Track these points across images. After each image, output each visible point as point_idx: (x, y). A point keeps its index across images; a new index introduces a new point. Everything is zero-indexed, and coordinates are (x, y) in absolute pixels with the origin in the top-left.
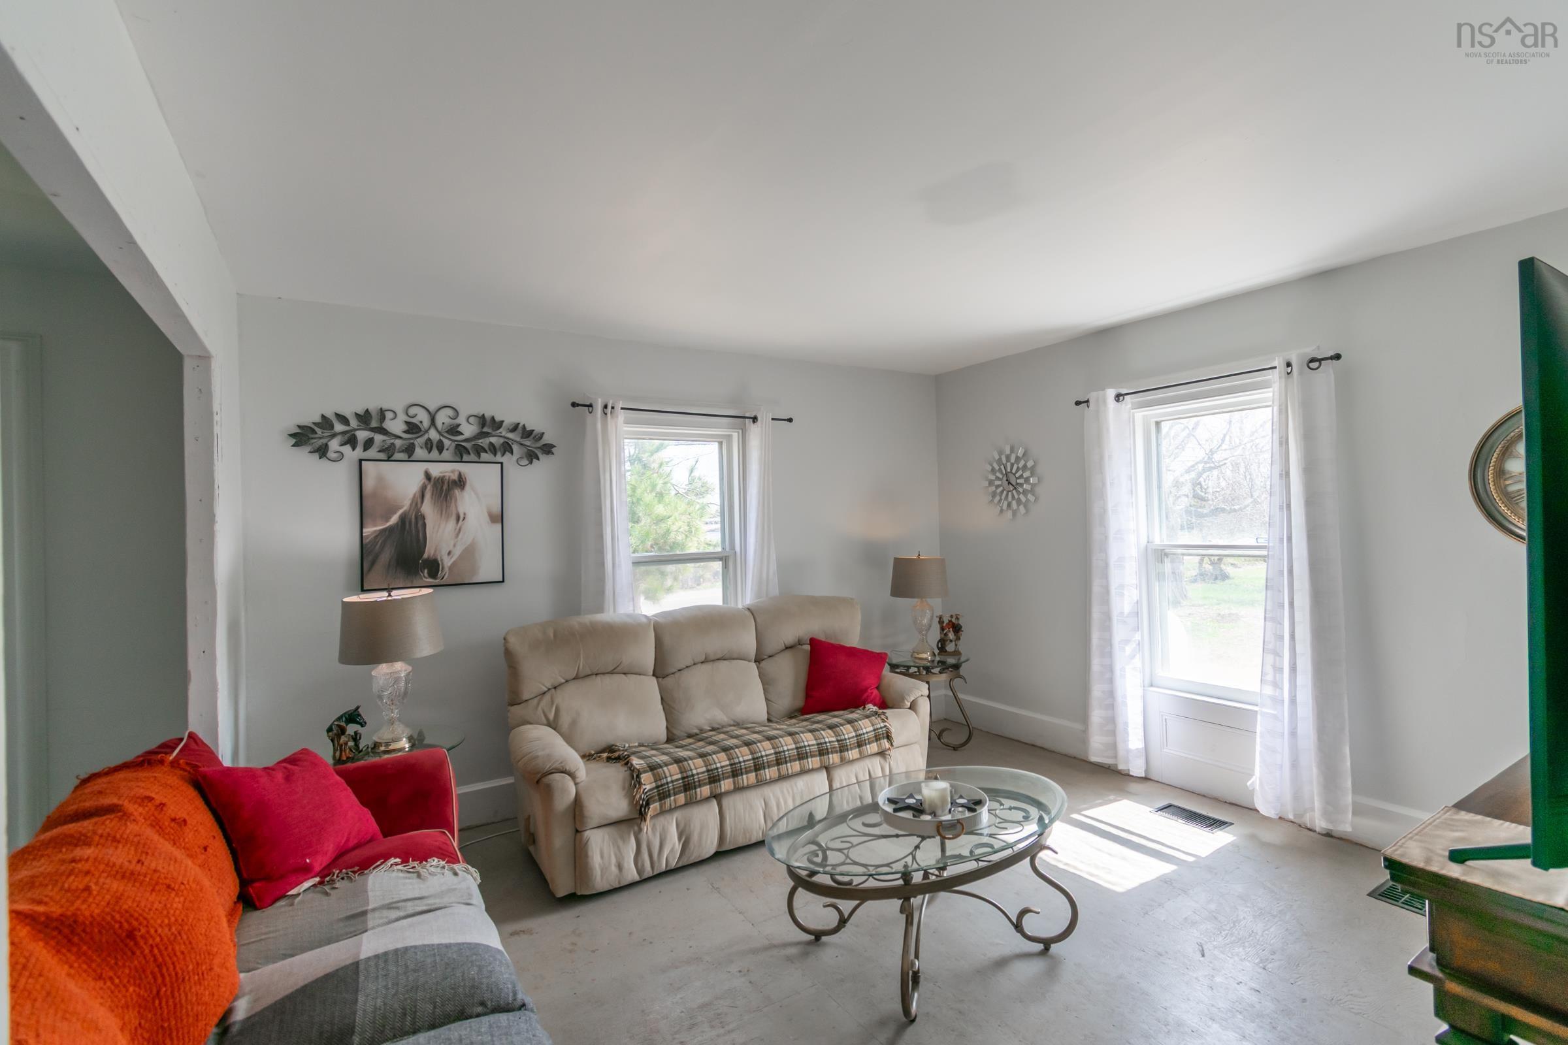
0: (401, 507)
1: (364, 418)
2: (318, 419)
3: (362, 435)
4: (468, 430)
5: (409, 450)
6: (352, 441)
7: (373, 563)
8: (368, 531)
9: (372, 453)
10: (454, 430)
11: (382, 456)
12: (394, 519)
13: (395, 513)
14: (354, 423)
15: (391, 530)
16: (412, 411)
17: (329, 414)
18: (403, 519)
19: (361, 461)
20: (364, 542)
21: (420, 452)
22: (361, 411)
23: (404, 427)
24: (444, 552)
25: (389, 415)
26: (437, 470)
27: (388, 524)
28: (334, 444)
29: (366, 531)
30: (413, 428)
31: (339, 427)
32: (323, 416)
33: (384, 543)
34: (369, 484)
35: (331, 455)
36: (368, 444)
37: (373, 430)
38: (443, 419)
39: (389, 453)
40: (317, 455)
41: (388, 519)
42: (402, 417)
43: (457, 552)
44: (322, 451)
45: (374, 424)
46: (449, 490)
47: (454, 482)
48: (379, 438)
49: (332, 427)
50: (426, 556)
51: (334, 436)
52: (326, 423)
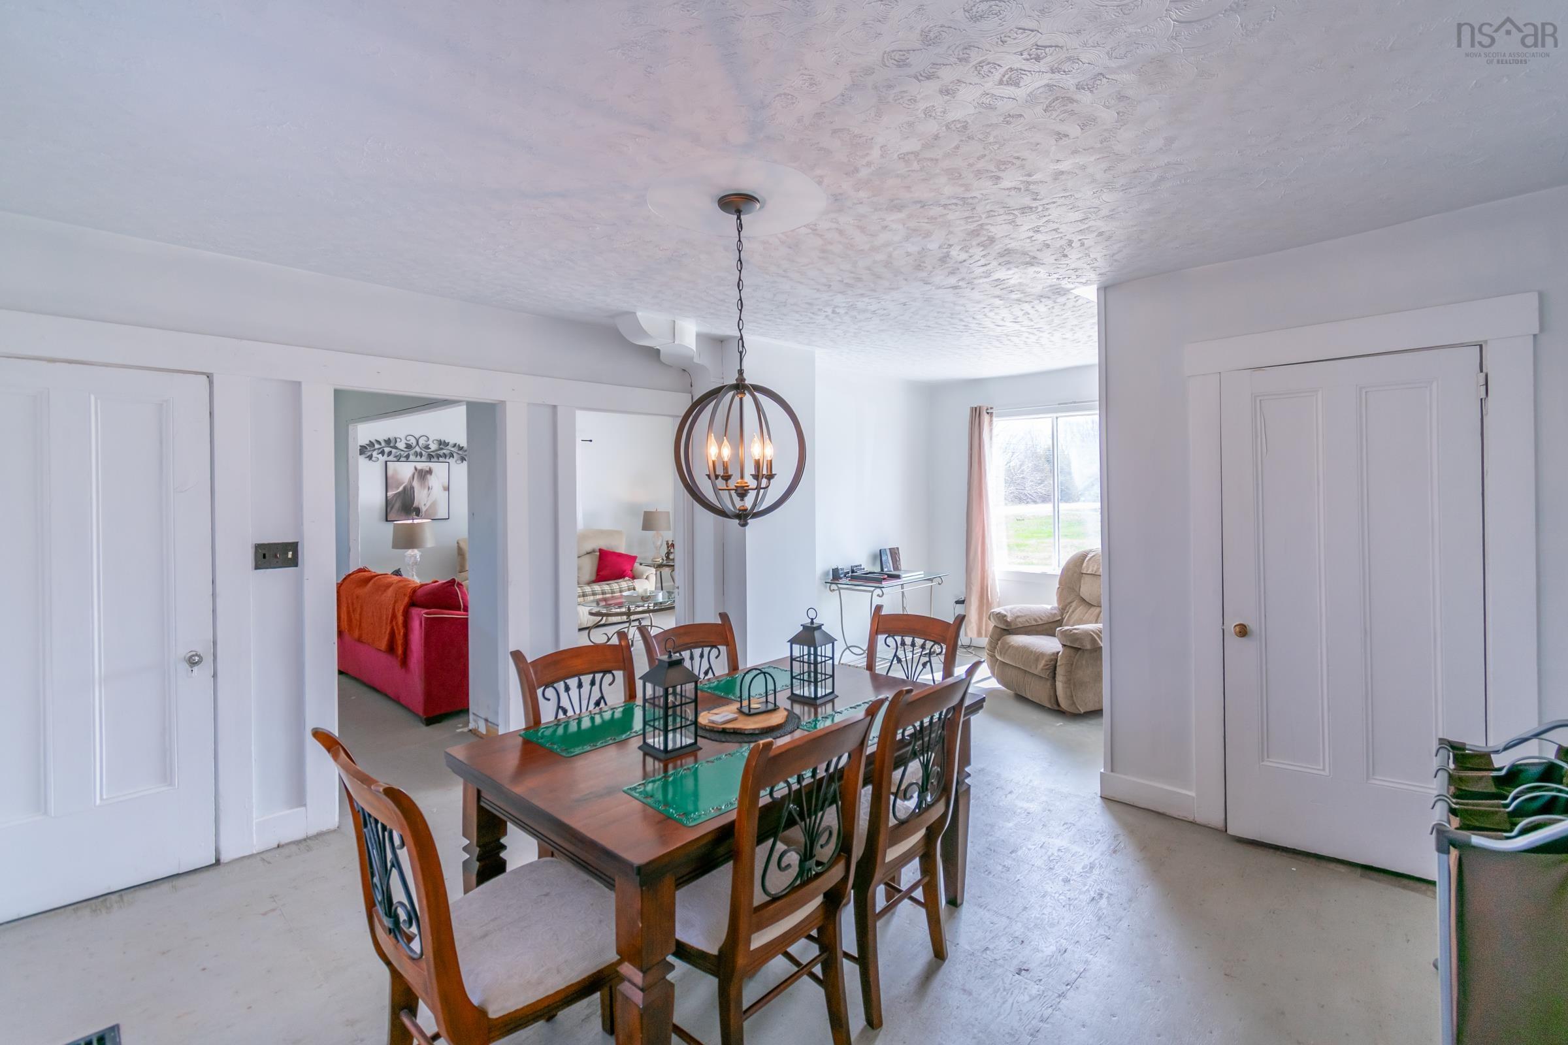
0: (403, 483)
1: (388, 442)
2: (368, 442)
3: (387, 450)
4: (433, 447)
5: (408, 457)
6: (383, 453)
7: (392, 508)
8: (390, 494)
9: (391, 458)
10: (427, 447)
11: (395, 459)
12: (401, 489)
13: (401, 485)
14: (383, 444)
15: (399, 493)
16: (408, 438)
17: (373, 441)
18: (405, 488)
19: (386, 462)
20: (388, 498)
21: (412, 458)
22: (386, 439)
23: (405, 446)
24: (422, 504)
25: (398, 440)
26: (420, 466)
27: (399, 490)
28: (375, 454)
29: (389, 494)
30: (409, 446)
31: (377, 446)
32: (370, 441)
33: (396, 499)
34: (390, 473)
35: (373, 459)
36: (390, 453)
37: (391, 447)
38: (422, 442)
39: (398, 459)
40: (368, 459)
41: (398, 488)
42: (404, 441)
43: (428, 505)
44: (370, 457)
45: (392, 445)
46: (425, 475)
47: (427, 472)
48: (394, 451)
49: (374, 446)
50: (414, 506)
51: (375, 450)
52: (371, 444)
